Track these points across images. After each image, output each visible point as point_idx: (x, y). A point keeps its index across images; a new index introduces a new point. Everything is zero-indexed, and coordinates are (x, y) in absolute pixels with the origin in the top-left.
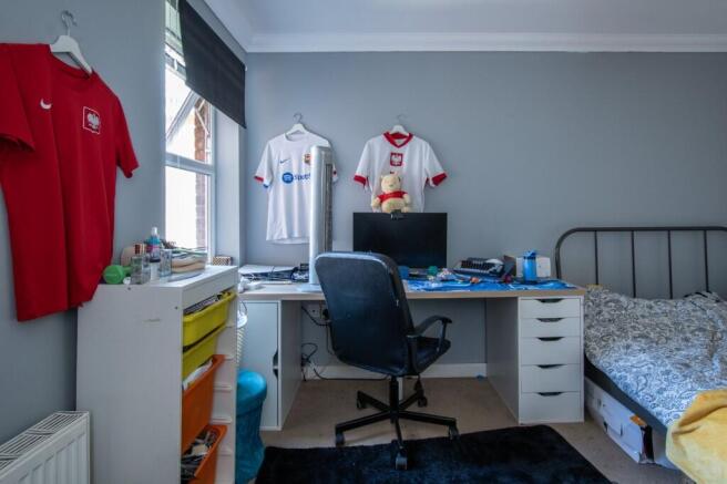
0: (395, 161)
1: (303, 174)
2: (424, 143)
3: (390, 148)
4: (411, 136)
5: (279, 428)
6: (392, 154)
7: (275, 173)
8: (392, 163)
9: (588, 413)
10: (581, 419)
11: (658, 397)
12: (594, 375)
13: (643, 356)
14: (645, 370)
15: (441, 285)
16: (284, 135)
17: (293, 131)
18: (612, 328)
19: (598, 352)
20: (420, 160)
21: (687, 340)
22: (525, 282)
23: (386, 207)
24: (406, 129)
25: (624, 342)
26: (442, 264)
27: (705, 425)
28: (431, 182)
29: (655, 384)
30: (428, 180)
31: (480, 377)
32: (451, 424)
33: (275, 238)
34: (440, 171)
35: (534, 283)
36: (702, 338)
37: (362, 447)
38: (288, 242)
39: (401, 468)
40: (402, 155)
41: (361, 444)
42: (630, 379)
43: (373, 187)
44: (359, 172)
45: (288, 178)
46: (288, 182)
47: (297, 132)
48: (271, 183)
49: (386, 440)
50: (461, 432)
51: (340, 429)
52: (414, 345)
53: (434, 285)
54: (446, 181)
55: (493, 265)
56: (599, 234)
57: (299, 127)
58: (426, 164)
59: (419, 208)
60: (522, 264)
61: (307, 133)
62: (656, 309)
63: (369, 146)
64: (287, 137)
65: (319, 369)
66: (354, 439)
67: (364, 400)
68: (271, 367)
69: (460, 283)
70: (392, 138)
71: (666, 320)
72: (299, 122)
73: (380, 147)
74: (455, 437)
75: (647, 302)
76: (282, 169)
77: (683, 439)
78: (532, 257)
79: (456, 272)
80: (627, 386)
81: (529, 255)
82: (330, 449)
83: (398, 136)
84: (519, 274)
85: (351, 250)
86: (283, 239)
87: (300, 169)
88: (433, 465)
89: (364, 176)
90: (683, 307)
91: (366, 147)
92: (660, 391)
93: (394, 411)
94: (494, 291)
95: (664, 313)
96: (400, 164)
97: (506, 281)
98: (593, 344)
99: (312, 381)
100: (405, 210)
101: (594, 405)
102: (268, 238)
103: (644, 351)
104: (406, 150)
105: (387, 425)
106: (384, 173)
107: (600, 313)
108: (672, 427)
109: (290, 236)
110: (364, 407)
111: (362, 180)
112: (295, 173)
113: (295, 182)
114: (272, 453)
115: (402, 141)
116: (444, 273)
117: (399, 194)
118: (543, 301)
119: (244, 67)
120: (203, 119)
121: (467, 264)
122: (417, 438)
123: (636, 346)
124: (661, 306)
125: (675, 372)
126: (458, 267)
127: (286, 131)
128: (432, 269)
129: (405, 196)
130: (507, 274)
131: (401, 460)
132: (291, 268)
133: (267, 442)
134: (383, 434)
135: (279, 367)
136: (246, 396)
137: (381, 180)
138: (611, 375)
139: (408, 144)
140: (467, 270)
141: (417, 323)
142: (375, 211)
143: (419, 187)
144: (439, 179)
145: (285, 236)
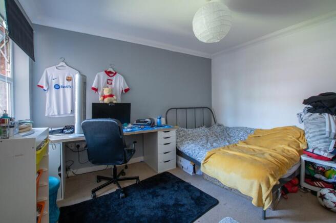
0: (109, 82)
1: (66, 85)
2: (121, 77)
3: (107, 77)
4: (116, 73)
5: (63, 199)
6: (108, 79)
7: (50, 84)
8: (108, 83)
9: (177, 165)
10: (175, 167)
11: (198, 155)
12: (179, 153)
13: (192, 145)
14: (194, 149)
15: (131, 130)
16: (55, 67)
17: (59, 65)
18: (183, 138)
19: (180, 146)
20: (119, 83)
21: (201, 139)
22: (158, 126)
23: (106, 101)
24: (114, 70)
25: (187, 142)
26: (129, 122)
27: (210, 160)
28: (124, 92)
29: (197, 152)
30: (122, 91)
31: (142, 162)
32: (137, 178)
33: (50, 114)
34: (127, 87)
35: (161, 126)
36: (204, 138)
37: (104, 195)
38: (58, 116)
39: (122, 198)
40: (112, 80)
41: (104, 194)
42: (190, 152)
43: (100, 93)
44: (94, 86)
45: (57, 87)
46: (57, 89)
47: (62, 66)
48: (48, 89)
49: (114, 190)
50: (141, 180)
51: (94, 192)
52: (126, 152)
53: (128, 130)
54: (129, 91)
55: (147, 121)
56: (178, 110)
57: (63, 64)
58: (122, 84)
59: (119, 101)
60: (157, 120)
61: (67, 67)
62: (193, 132)
63: (98, 76)
64: (57, 68)
65: (75, 171)
66: (100, 194)
67: (100, 178)
68: (57, 173)
69: (137, 128)
70: (108, 73)
71: (196, 134)
72: (63, 61)
73: (103, 76)
74: (139, 183)
75: (191, 130)
76: (54, 82)
77: (205, 165)
78: (160, 118)
79: (134, 125)
80: (189, 154)
81: (159, 117)
82: (90, 200)
83: (110, 72)
84: (156, 124)
85: (91, 118)
86: (55, 115)
87: (64, 83)
88: (134, 193)
89: (96, 88)
90: (199, 130)
91: (97, 76)
92: (198, 153)
93: (115, 179)
94: (149, 130)
95: (196, 132)
96: (111, 84)
97: (152, 127)
98: (179, 144)
99: (72, 177)
100: (115, 102)
101: (179, 162)
102: (46, 115)
103: (192, 143)
104: (114, 78)
105: (112, 185)
106: (105, 87)
107: (179, 134)
108: (202, 162)
109: (59, 113)
110: (100, 181)
111: (95, 90)
112: (61, 84)
113: (61, 89)
114: (63, 209)
115: (112, 75)
116: (130, 125)
117: (111, 96)
118: (165, 132)
119: (33, 31)
120: (4, 53)
121: (138, 121)
122: (125, 186)
123: (190, 142)
124: (195, 130)
125: (201, 148)
126: (135, 123)
127: (56, 65)
128: (125, 124)
129: (114, 96)
130: (152, 124)
131: (122, 195)
132: (62, 128)
133: (59, 206)
134: (111, 189)
135: (62, 172)
136: (52, 187)
137: (103, 90)
138: (184, 152)
139: (115, 76)
140: (138, 124)
141: (127, 144)
142: (101, 102)
143: (119, 93)
144: (126, 90)
145: (56, 113)
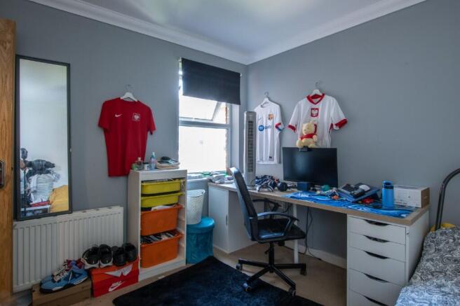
0: (314, 113)
1: (268, 125)
2: (332, 99)
3: (310, 105)
4: (323, 95)
5: (228, 253)
6: (312, 109)
8: (312, 115)
16: (259, 106)
17: (264, 102)
20: (330, 111)
24: (320, 91)
28: (335, 127)
30: (332, 125)
34: (343, 118)
40: (318, 109)
44: (291, 123)
45: (261, 128)
46: (261, 130)
47: (266, 103)
54: (346, 125)
57: (266, 100)
58: (332, 114)
61: (270, 102)
63: (298, 106)
64: (262, 106)
69: (326, 198)
70: (312, 99)
72: (267, 97)
73: (304, 105)
76: (259, 124)
83: (316, 96)
87: (267, 123)
89: (294, 125)
91: (296, 106)
96: (317, 115)
104: (319, 106)
111: (293, 128)
113: (264, 130)
115: (318, 99)
118: (371, 222)
119: (239, 75)
127: (261, 103)
128: (324, 186)
129: (314, 136)
135: (228, 222)
139: (321, 102)
143: (326, 131)
144: (342, 124)
